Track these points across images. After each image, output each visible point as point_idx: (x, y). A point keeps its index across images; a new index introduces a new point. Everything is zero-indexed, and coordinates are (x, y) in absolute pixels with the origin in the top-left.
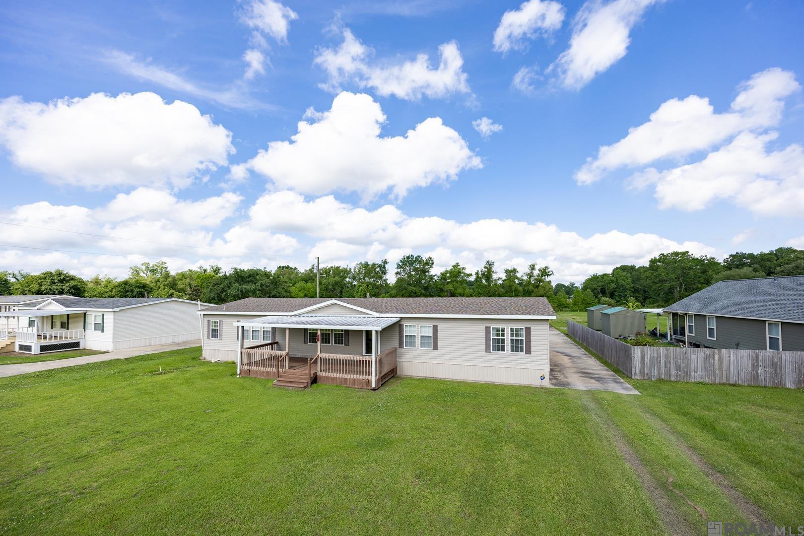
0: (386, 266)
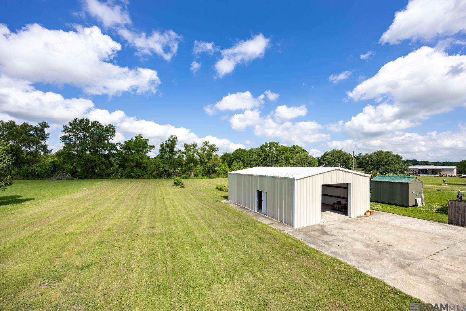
0: (45, 129)
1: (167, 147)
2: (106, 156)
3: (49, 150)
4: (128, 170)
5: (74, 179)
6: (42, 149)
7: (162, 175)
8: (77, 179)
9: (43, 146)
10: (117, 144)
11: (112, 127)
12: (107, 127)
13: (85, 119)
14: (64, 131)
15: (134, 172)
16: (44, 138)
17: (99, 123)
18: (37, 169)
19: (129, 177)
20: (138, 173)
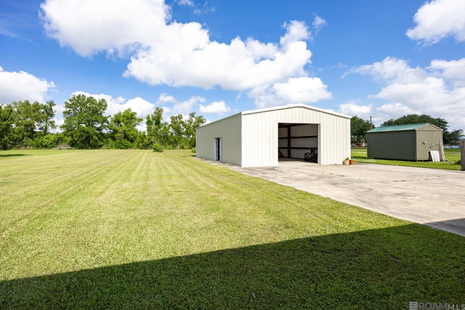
1: (154, 119)
2: (98, 129)
3: (55, 125)
4: (118, 141)
5: (73, 149)
6: (50, 124)
7: (149, 147)
8: (75, 149)
9: (51, 122)
10: (108, 117)
11: (104, 101)
12: (100, 102)
13: (81, 96)
14: (65, 107)
15: (122, 143)
16: (52, 115)
17: (93, 99)
18: (45, 140)
19: (118, 148)
20: (126, 144)
